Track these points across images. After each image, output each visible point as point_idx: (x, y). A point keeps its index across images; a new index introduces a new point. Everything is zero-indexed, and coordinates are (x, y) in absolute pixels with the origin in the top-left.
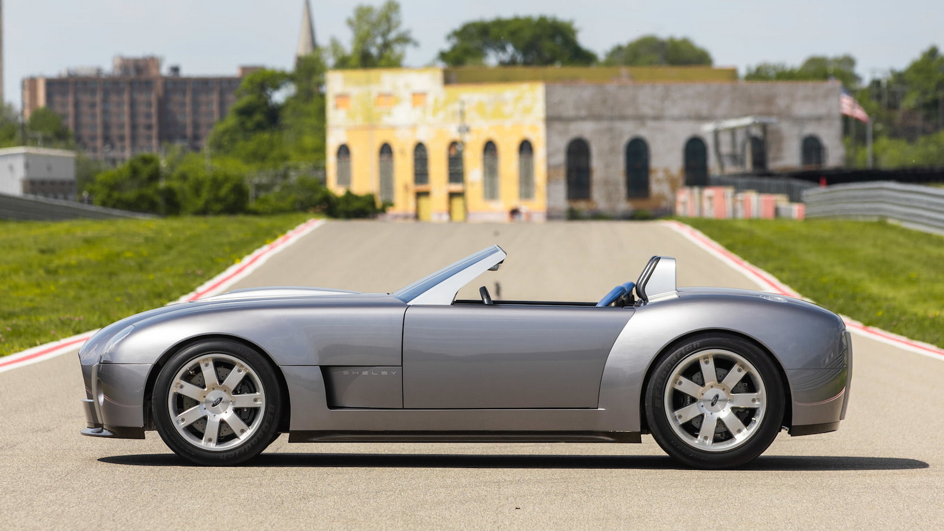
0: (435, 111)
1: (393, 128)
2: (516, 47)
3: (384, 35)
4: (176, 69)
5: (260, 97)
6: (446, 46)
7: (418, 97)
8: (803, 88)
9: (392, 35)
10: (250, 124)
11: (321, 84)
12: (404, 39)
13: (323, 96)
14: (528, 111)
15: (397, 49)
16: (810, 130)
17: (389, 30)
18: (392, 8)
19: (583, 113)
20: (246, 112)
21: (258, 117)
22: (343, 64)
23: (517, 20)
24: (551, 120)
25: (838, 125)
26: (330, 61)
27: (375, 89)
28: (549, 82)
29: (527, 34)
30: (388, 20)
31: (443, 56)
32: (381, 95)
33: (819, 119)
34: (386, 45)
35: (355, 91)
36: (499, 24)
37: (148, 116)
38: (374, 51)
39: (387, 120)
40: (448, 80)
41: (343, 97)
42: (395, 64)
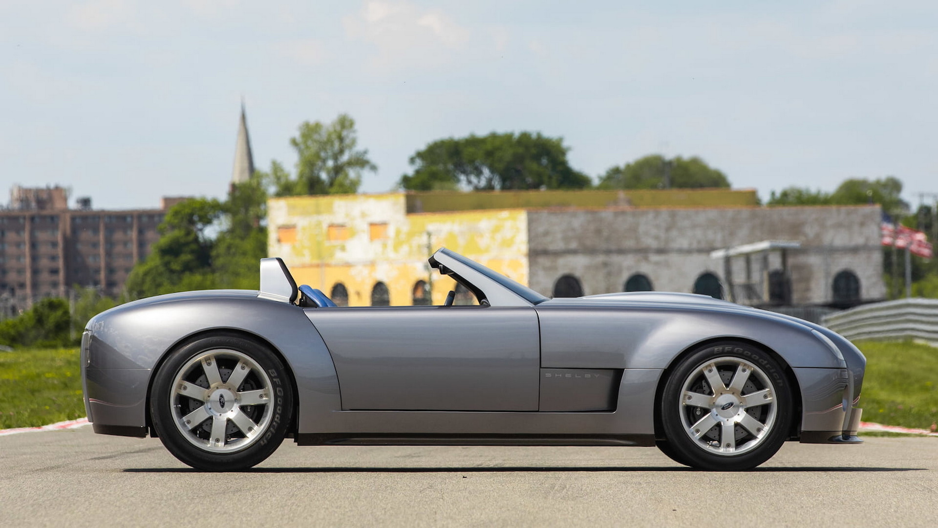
0: (397, 247)
1: (348, 265)
2: (493, 170)
3: (335, 157)
4: (86, 202)
5: (188, 233)
6: (410, 171)
7: (377, 227)
8: (835, 214)
9: (345, 157)
10: (176, 266)
11: (260, 217)
12: (361, 162)
13: (263, 231)
14: (507, 243)
15: (352, 173)
16: (843, 263)
17: (341, 152)
18: (345, 123)
19: (574, 245)
20: (171, 251)
21: (186, 257)
22: (286, 190)
23: (494, 136)
24: (534, 254)
25: (877, 257)
26: (272, 189)
27: (326, 219)
28: (532, 209)
29: (508, 154)
30: (341, 139)
31: (406, 181)
32: (331, 226)
33: (855, 250)
34: (338, 170)
35: (301, 222)
36: (473, 142)
37: (54, 258)
38: (324, 176)
39: (340, 256)
40: (411, 209)
41: (287, 228)
42: (349, 189)
